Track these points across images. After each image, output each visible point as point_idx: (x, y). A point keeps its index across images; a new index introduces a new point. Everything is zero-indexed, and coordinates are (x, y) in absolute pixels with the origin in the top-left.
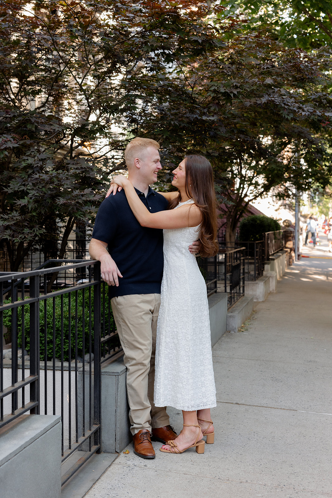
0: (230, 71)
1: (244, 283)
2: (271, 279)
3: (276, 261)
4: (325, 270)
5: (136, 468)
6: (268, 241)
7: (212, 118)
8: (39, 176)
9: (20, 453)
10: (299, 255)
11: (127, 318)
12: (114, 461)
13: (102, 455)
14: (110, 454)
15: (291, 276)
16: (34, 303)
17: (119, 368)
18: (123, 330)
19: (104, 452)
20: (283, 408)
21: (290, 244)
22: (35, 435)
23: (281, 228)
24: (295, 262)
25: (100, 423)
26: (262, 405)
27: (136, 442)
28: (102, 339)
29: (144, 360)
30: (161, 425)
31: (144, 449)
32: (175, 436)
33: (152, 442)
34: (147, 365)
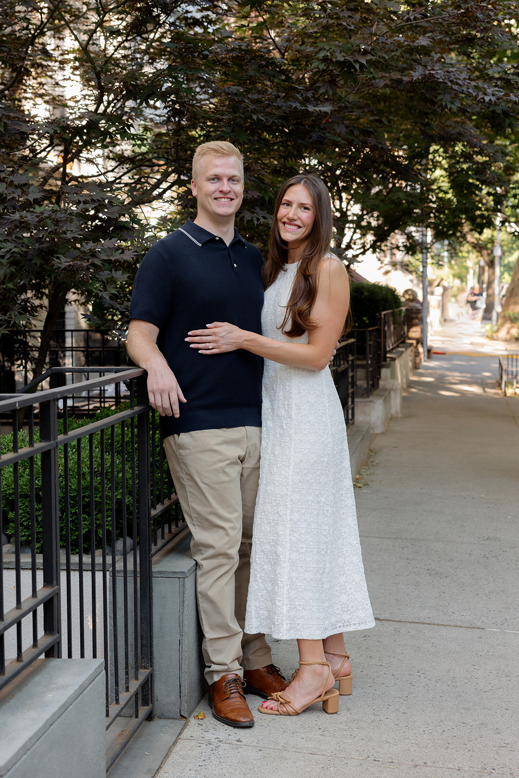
0: (353, 23)
1: (353, 402)
2: (392, 394)
3: (397, 362)
4: (478, 376)
5: (223, 746)
6: (384, 326)
7: (324, 109)
8: (21, 217)
9: (45, 735)
10: (429, 351)
11: (197, 472)
12: (180, 734)
13: (157, 723)
14: (170, 721)
15: (421, 388)
16: (49, 451)
17: (183, 564)
18: (189, 494)
19: (160, 718)
20: (459, 624)
21: (415, 332)
22: (66, 699)
23: (402, 304)
24: (424, 364)
25: (152, 666)
26: (422, 620)
27: (216, 698)
28: (153, 512)
29: (229, 548)
30: (259, 663)
31: (233, 710)
32: (282, 683)
33: (245, 696)
34: (234, 556)
